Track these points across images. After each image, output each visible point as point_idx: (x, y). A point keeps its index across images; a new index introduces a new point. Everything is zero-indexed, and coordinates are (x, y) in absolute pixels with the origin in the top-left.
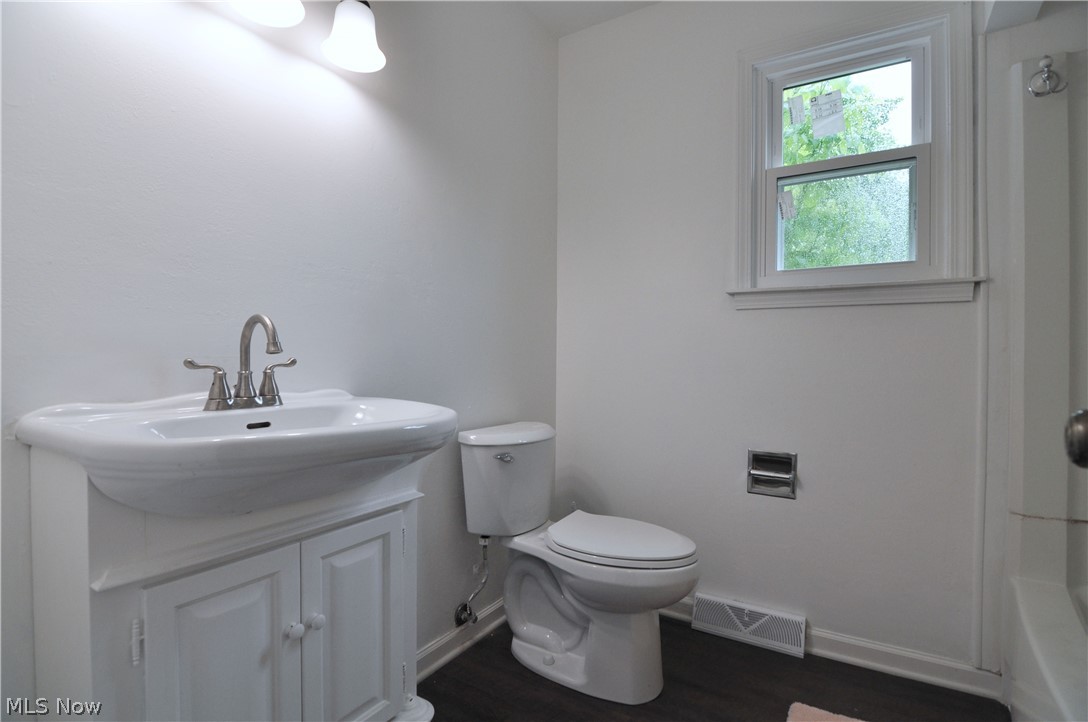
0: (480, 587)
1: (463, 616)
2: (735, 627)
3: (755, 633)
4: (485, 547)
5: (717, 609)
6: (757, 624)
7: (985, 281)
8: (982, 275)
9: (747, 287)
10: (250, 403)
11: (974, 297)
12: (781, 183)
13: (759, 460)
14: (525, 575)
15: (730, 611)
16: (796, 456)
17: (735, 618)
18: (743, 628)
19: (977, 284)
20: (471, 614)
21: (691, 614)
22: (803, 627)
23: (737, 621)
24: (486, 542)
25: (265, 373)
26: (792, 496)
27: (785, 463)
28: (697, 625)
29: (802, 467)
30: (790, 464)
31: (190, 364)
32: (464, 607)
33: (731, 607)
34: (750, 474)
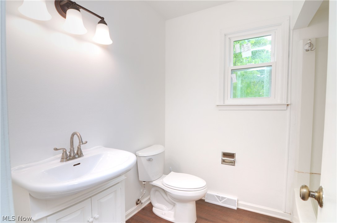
0: (143, 194)
1: (138, 202)
2: (218, 201)
3: (223, 203)
4: (144, 184)
5: (213, 196)
6: (224, 200)
7: (290, 105)
8: (289, 103)
9: (222, 104)
10: (74, 158)
11: (287, 109)
12: (232, 71)
13: (225, 155)
14: (156, 190)
15: (216, 197)
16: (235, 154)
17: (217, 199)
18: (220, 201)
19: (288, 105)
20: (140, 202)
21: (205, 197)
22: (237, 201)
23: (218, 200)
24: (145, 183)
25: (78, 148)
26: (234, 165)
27: (232, 155)
28: (206, 201)
29: (237, 157)
30: (234, 156)
31: (56, 149)
32: (139, 200)
33: (216, 196)
34: (222, 159)
